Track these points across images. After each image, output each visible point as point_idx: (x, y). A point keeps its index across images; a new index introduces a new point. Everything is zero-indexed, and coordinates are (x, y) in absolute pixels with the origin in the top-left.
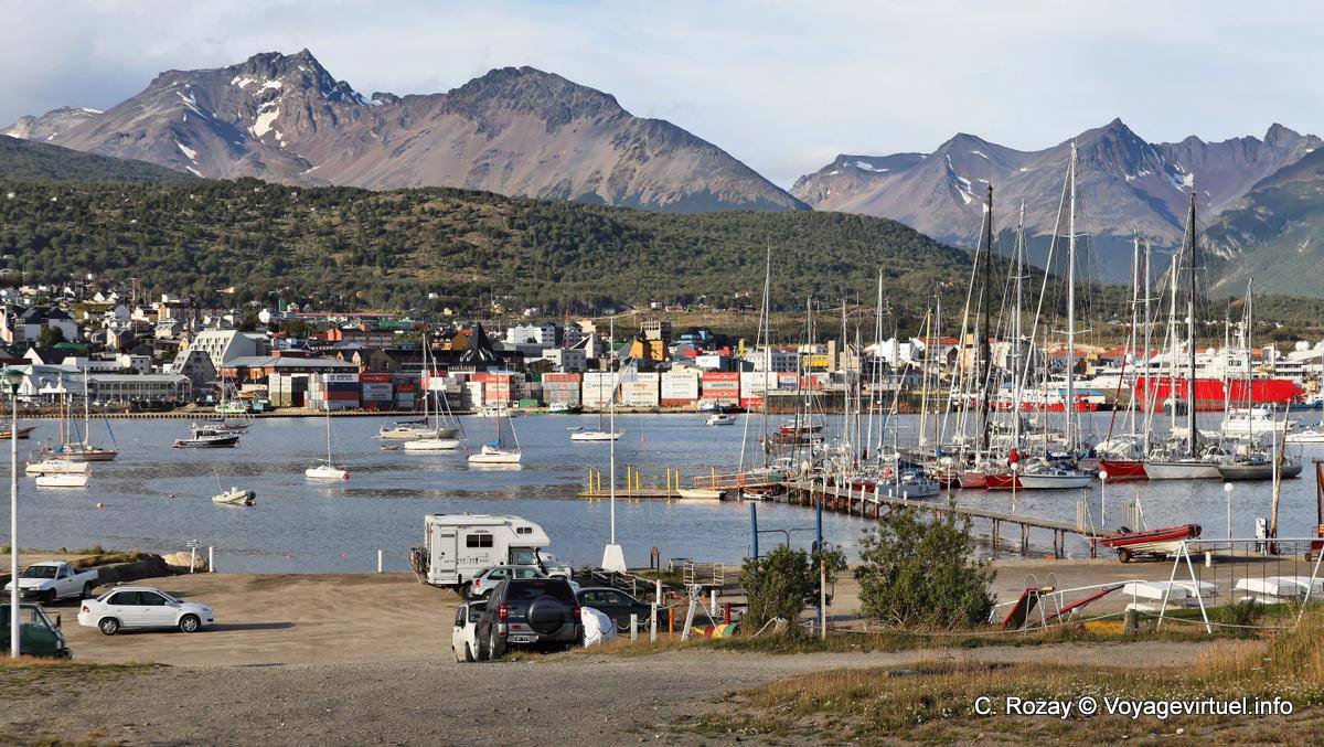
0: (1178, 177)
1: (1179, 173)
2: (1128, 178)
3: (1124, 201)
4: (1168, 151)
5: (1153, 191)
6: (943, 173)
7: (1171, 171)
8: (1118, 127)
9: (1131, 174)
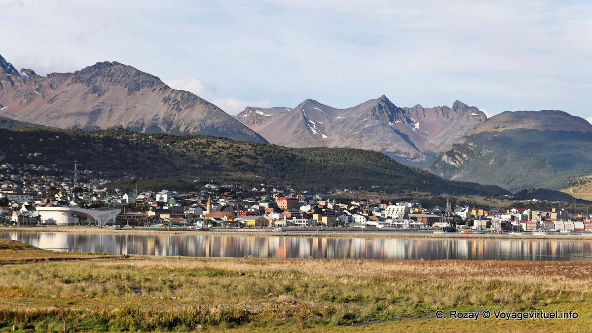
1: (412, 122)
2: (390, 124)
3: (390, 135)
4: (407, 112)
5: (402, 131)
6: (301, 118)
7: (409, 121)
8: (385, 100)
9: (392, 122)
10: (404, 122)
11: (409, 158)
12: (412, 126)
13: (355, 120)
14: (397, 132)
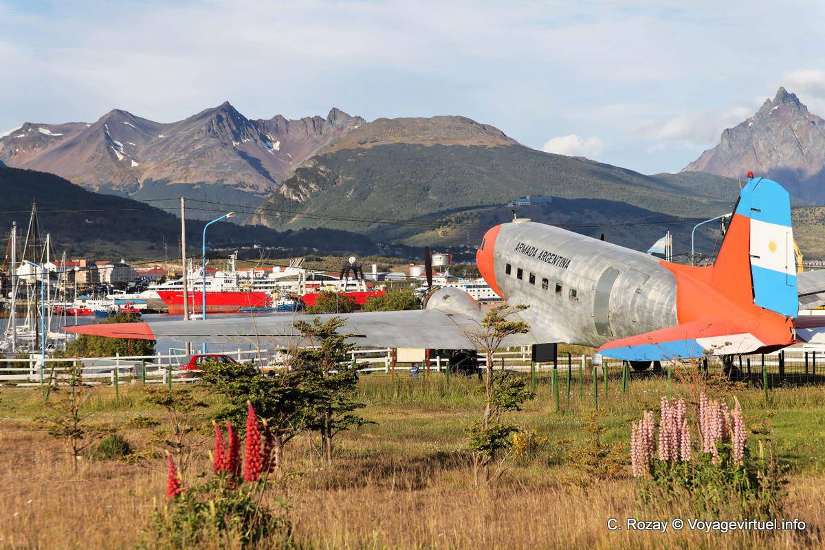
0: (269, 143)
1: (270, 141)
2: (234, 143)
3: (232, 160)
4: (262, 125)
5: (252, 153)
6: (102, 138)
7: (264, 139)
8: (228, 109)
9: (237, 141)
10: (256, 141)
11: (258, 194)
12: (269, 147)
13: (182, 138)
14: (243, 155)
